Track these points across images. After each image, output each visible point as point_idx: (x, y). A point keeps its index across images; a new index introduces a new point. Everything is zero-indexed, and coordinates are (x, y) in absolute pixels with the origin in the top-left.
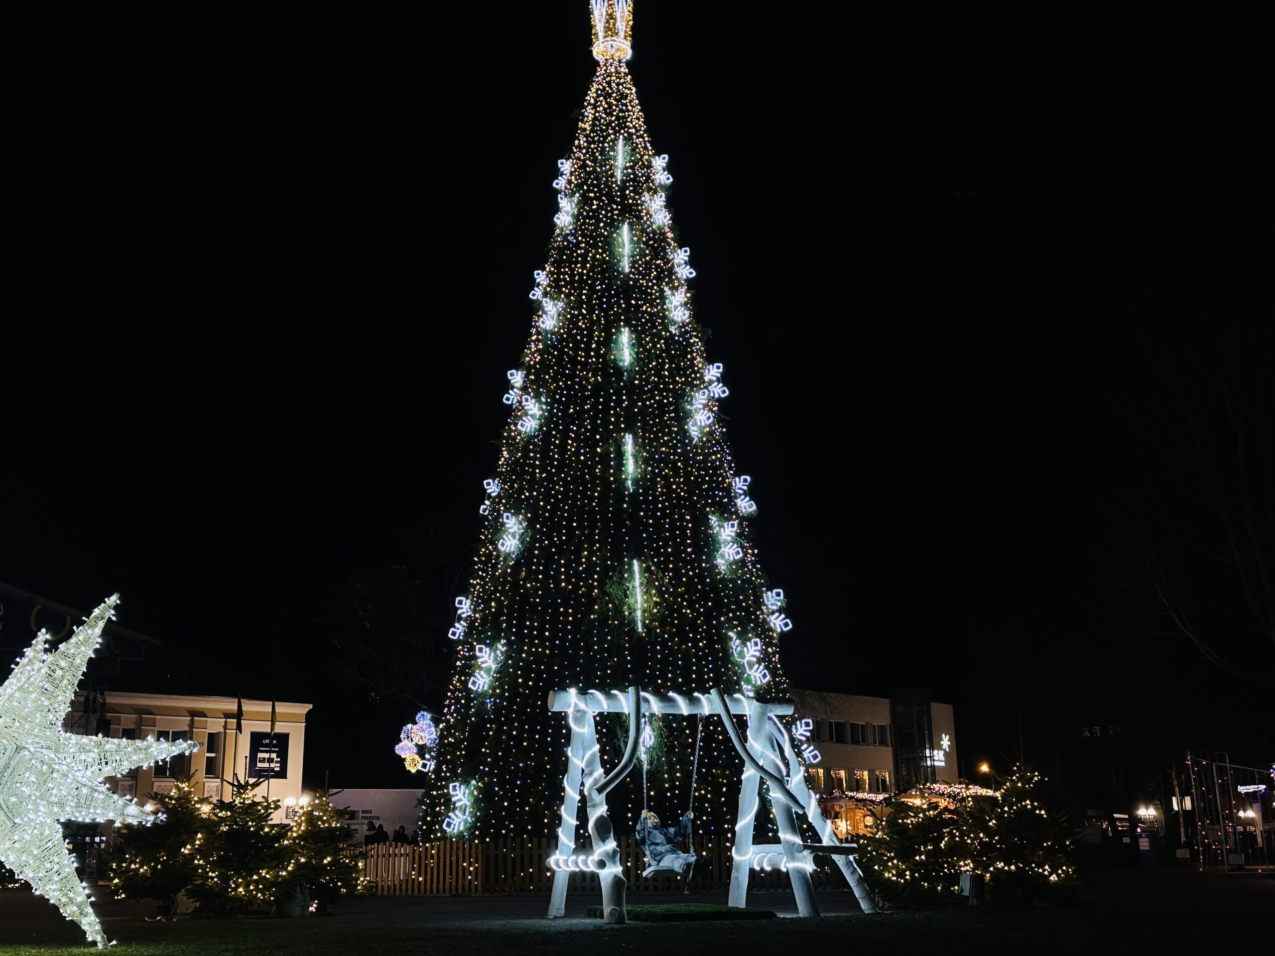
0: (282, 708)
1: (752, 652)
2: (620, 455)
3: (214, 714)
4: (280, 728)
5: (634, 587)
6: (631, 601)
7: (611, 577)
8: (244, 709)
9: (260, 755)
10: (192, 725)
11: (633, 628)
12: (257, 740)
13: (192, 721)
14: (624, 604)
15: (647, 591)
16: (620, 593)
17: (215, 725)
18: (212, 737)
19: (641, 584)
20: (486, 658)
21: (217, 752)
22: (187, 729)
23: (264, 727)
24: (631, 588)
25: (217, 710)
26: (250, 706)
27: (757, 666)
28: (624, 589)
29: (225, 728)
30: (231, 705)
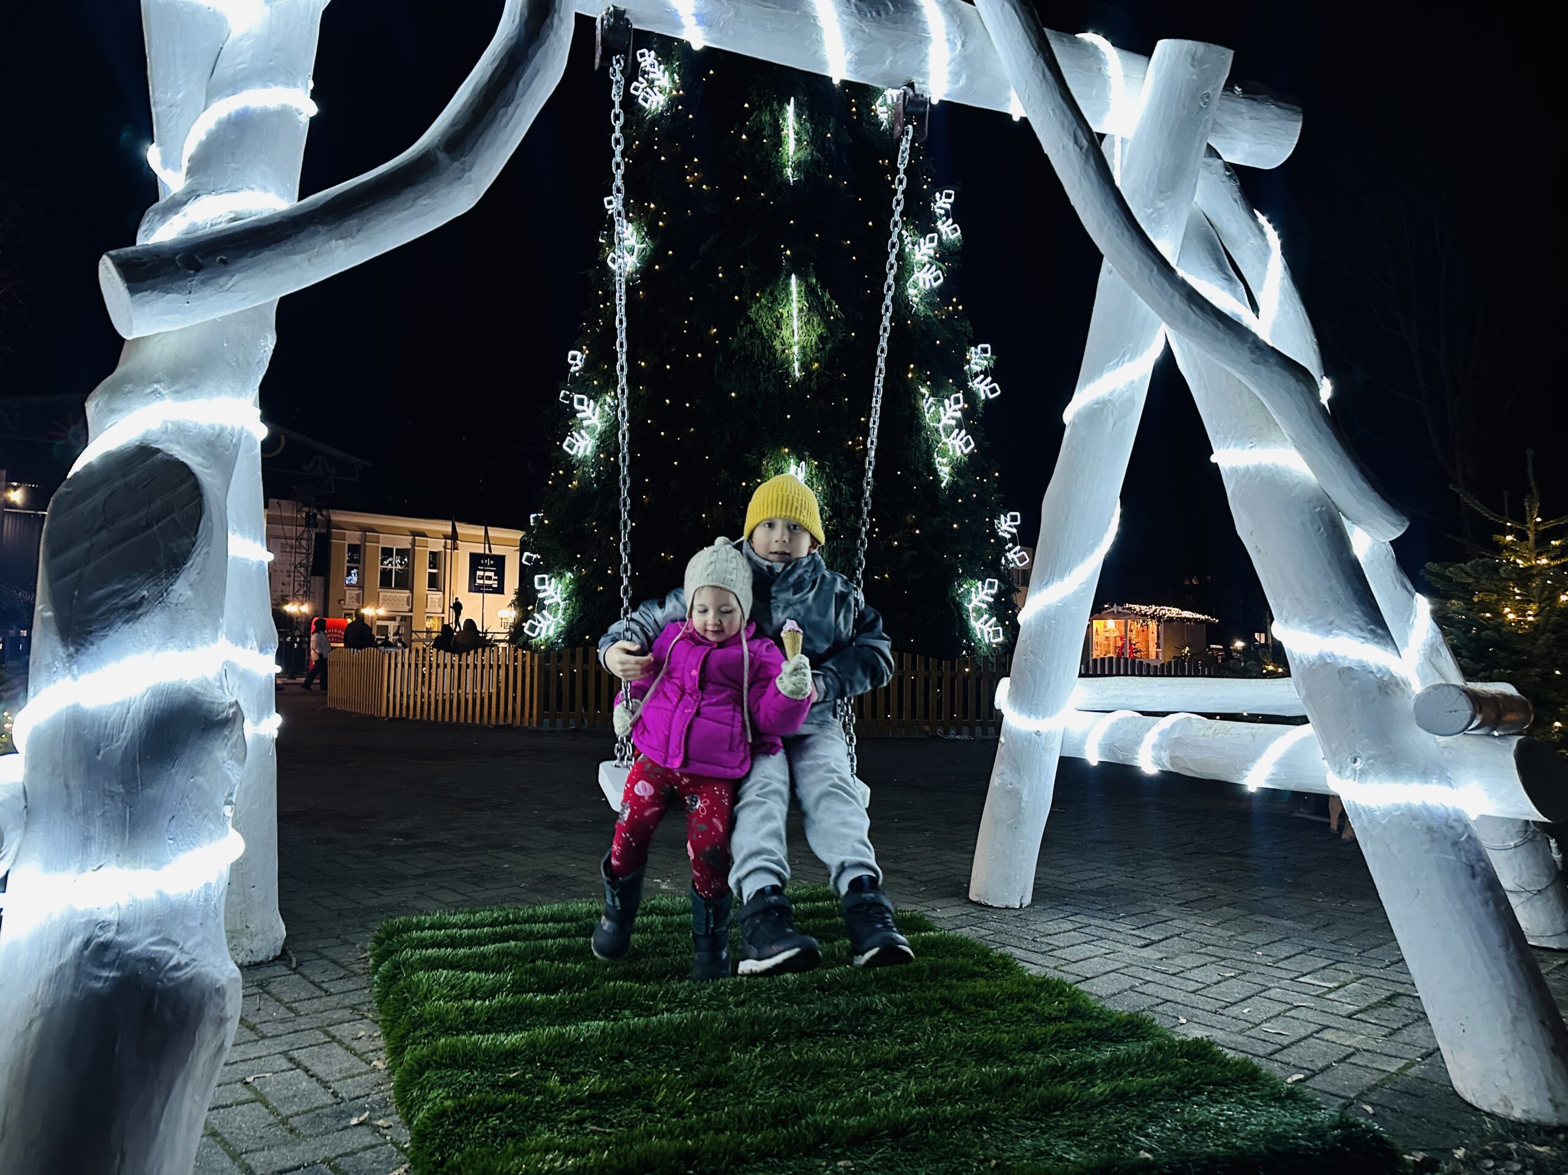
0: (494, 532)
1: (950, 413)
2: (777, 130)
3: (435, 535)
4: (497, 551)
5: (790, 316)
6: (785, 333)
7: (759, 300)
8: (459, 530)
9: (480, 573)
10: (413, 544)
11: (787, 369)
12: (476, 561)
13: (414, 540)
14: (776, 336)
15: (809, 320)
16: (770, 322)
17: (437, 545)
18: (434, 555)
19: (801, 310)
20: (589, 413)
21: (439, 569)
22: (409, 547)
23: (479, 549)
24: (785, 315)
25: (438, 532)
26: (463, 529)
27: (957, 431)
28: (776, 317)
29: (445, 547)
30: (446, 527)
